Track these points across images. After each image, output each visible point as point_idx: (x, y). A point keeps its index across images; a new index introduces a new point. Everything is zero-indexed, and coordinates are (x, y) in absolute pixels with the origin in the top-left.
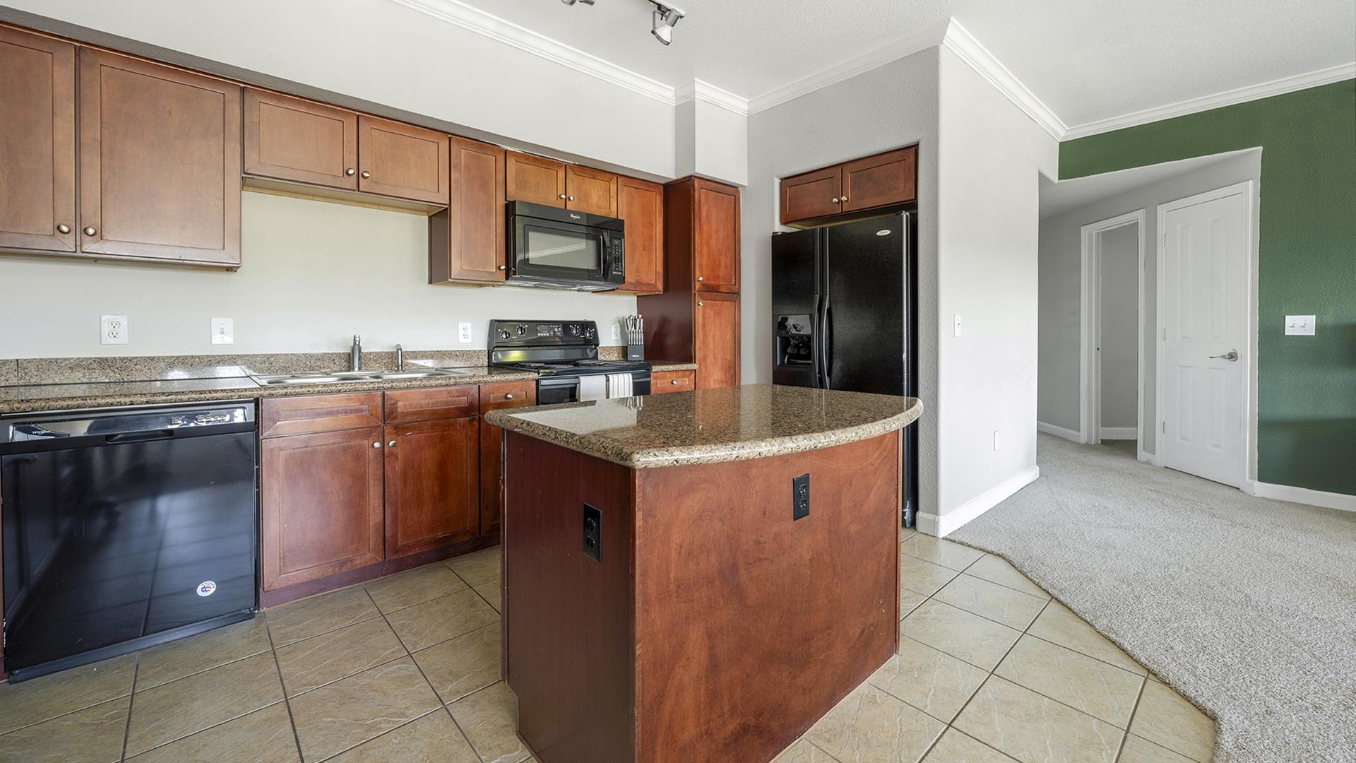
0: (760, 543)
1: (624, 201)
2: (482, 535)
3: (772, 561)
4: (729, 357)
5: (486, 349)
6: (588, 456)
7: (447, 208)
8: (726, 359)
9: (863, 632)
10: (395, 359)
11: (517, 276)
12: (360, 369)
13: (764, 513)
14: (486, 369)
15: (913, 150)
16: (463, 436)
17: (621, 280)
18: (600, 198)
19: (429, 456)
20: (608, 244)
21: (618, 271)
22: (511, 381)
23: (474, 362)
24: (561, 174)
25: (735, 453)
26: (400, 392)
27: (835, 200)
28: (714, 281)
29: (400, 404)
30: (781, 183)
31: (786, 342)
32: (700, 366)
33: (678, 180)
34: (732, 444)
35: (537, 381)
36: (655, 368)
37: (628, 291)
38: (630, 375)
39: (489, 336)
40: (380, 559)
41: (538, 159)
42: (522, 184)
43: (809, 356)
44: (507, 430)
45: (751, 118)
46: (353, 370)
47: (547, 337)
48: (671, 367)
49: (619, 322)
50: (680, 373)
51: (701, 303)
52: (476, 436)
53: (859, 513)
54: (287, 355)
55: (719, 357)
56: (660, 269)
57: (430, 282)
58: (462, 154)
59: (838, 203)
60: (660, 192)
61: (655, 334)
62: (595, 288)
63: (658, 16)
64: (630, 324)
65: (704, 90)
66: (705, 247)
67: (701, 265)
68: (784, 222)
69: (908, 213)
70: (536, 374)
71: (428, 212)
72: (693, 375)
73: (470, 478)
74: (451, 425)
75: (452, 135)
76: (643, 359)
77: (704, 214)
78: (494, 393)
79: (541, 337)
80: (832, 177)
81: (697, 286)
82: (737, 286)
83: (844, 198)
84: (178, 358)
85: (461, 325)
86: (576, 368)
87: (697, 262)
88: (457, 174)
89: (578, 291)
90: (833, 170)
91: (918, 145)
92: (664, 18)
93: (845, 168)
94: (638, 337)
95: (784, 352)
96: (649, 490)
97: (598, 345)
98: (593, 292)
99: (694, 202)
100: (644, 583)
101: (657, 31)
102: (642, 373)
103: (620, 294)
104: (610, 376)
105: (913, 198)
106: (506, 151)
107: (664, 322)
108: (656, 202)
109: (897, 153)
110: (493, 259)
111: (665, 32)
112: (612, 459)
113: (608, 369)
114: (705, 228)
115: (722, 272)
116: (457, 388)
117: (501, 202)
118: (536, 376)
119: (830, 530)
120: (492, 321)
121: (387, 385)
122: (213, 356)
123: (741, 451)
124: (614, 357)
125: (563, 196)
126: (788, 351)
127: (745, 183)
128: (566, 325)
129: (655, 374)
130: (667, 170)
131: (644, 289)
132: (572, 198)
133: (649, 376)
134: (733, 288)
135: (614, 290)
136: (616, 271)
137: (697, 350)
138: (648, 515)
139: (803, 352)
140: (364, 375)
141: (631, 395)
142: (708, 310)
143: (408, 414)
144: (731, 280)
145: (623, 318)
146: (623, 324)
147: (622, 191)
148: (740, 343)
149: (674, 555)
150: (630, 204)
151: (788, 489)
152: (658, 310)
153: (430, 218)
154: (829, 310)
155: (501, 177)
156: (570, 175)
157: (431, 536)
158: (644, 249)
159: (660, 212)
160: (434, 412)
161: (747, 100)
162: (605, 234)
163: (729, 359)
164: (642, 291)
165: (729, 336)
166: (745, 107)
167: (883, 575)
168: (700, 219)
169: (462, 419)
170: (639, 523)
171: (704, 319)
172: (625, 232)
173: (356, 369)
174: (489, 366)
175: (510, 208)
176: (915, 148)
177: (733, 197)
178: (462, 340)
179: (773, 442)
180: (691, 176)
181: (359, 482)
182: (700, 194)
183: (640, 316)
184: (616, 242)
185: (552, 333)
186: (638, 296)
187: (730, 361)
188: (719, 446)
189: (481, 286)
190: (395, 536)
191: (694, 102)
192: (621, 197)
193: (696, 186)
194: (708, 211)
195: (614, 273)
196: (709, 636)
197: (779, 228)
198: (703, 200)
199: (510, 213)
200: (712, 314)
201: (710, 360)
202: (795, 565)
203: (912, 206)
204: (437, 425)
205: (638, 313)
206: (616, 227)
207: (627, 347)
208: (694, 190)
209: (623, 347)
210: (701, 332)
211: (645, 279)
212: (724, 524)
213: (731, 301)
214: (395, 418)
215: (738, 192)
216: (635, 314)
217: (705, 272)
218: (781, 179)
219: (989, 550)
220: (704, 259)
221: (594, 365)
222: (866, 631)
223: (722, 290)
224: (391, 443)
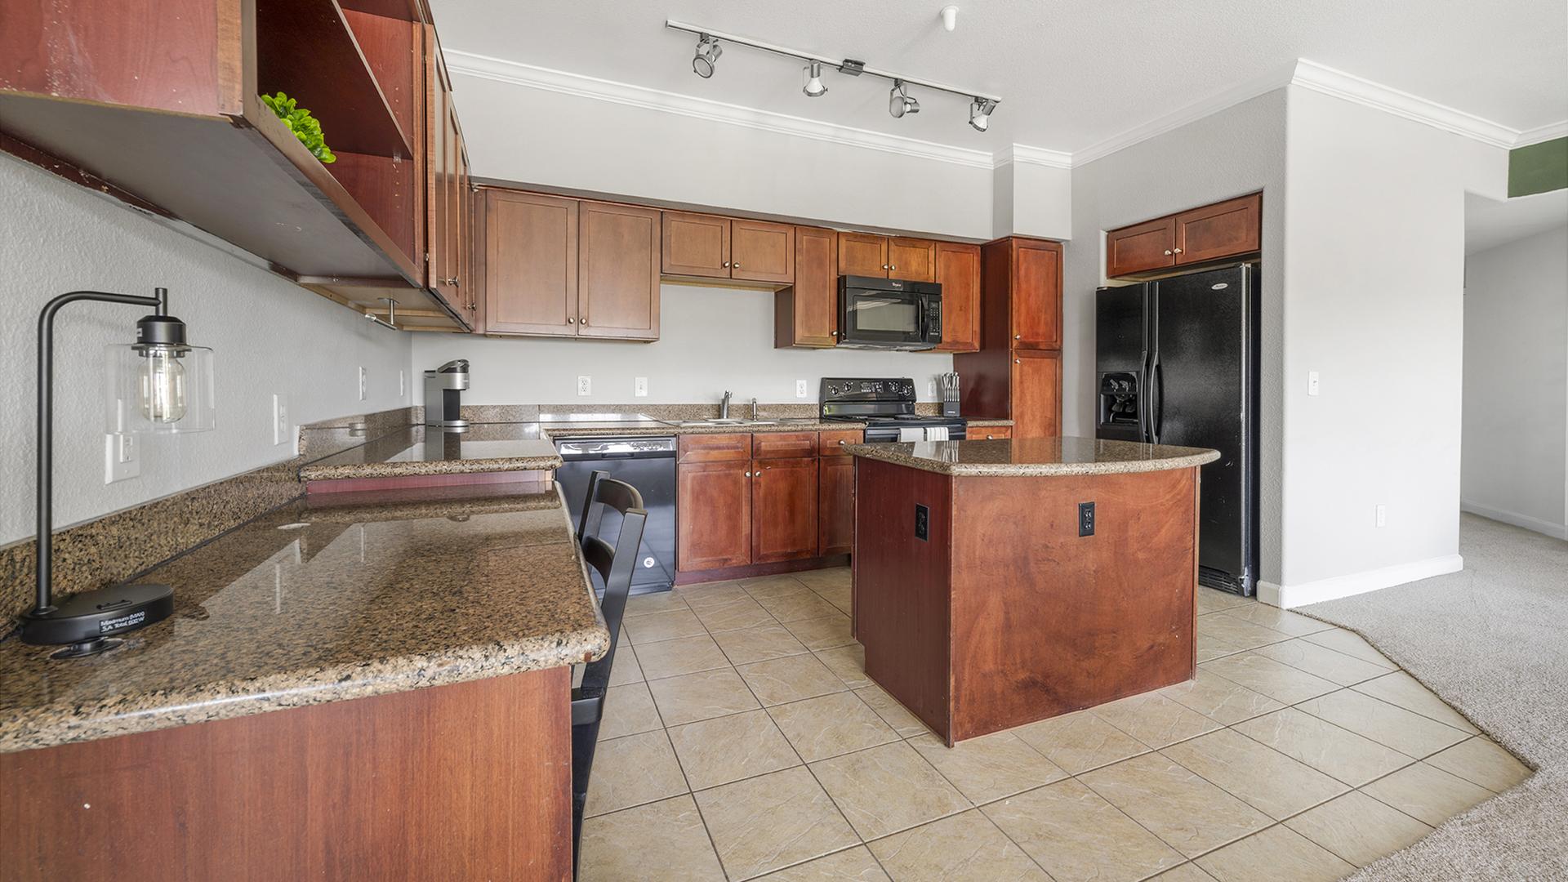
0: (1047, 547)
1: (942, 266)
2: (820, 555)
3: (1058, 563)
4: (1049, 414)
5: (817, 402)
6: (920, 470)
7: (791, 287)
8: (1046, 417)
9: (1152, 647)
10: (749, 410)
11: (847, 340)
12: (727, 417)
13: (1052, 525)
14: (818, 420)
15: (1255, 200)
16: (807, 473)
17: (939, 340)
18: (919, 265)
19: (782, 487)
20: (926, 306)
21: (936, 332)
22: (843, 430)
23: (808, 414)
24: (884, 247)
25: (1022, 471)
26: (762, 434)
27: (1168, 252)
28: (1032, 338)
29: (763, 444)
30: (1108, 236)
31: (1111, 401)
32: (1017, 423)
33: (995, 241)
34: (1020, 465)
35: (864, 430)
36: (970, 424)
37: (944, 350)
38: (947, 429)
39: (821, 391)
40: (749, 563)
41: (864, 237)
42: (851, 260)
43: (1135, 415)
44: (858, 457)
45: (1074, 170)
46: (723, 418)
47: (868, 393)
48: (986, 423)
49: (935, 379)
50: (996, 429)
51: (1018, 361)
52: (816, 473)
53: (1148, 544)
54: (679, 405)
55: (1038, 415)
56: (977, 327)
57: (776, 347)
58: (804, 239)
59: (1172, 255)
60: (977, 253)
61: (971, 392)
62: (911, 348)
63: (976, 106)
64: (946, 381)
65: (1022, 152)
66: (1023, 305)
67: (1019, 323)
68: (1112, 274)
69: (1249, 265)
70: (864, 425)
71: (774, 289)
72: (1009, 431)
73: (812, 508)
74: (798, 463)
75: (796, 226)
76: (958, 415)
77: (1022, 272)
78: (829, 439)
79: (864, 393)
80: (1165, 228)
81: (1015, 344)
82: (1058, 342)
83: (1177, 250)
84: (617, 406)
85: (799, 382)
86: (896, 421)
87: (1014, 320)
88: (801, 258)
89: (897, 350)
90: (1167, 220)
91: (1262, 192)
92: (982, 108)
93: (1179, 219)
94: (953, 394)
95: (1109, 410)
96: (961, 493)
97: (914, 401)
98: (910, 351)
99: (1012, 262)
100: (957, 553)
101: (974, 121)
102: (959, 427)
103: (935, 353)
104: (928, 429)
105: (1257, 248)
106: (838, 233)
107: (981, 379)
108: (974, 262)
109: (1240, 201)
110: (827, 326)
111: (982, 122)
112: (938, 470)
113: (925, 423)
114: (1024, 286)
115: (1042, 329)
116: (803, 433)
117: (834, 276)
118: (863, 426)
119: (1115, 552)
120: (823, 379)
121: (755, 429)
122: (637, 405)
123: (1027, 470)
124: (930, 413)
125: (886, 267)
126: (1113, 409)
127: (1069, 238)
128: (885, 383)
129: (970, 429)
130: (985, 232)
131: (961, 347)
132: (893, 268)
133: (965, 431)
134: (1054, 344)
135: (931, 349)
136: (933, 332)
137: (1013, 407)
138: (961, 509)
139: (1128, 410)
140: (731, 421)
141: (947, 439)
142: (1026, 368)
143: (768, 452)
144: (1051, 337)
145: (939, 376)
146: (939, 381)
147: (940, 256)
148: (1061, 401)
149: (979, 540)
150: (947, 267)
151: (1075, 513)
152: (974, 368)
153: (776, 293)
154: (1158, 367)
155: (834, 256)
156: (893, 247)
157: (783, 550)
158: (961, 310)
159: (977, 273)
160: (786, 452)
161: (1071, 154)
162: (924, 300)
163: (1049, 416)
164: (958, 350)
165: (1049, 393)
166: (1069, 161)
167: (1176, 604)
168: (1018, 278)
169: (806, 459)
170: (954, 513)
171: (1021, 377)
172: (943, 295)
173: (725, 417)
174: (821, 418)
175: (841, 282)
176: (1259, 194)
177: (1055, 253)
178: (799, 395)
179: (1052, 466)
180: (1009, 237)
181: (735, 501)
182: (1016, 252)
183: (957, 374)
184: (934, 305)
185: (874, 390)
186: (954, 354)
187: (1050, 419)
188: (1010, 465)
189: (814, 349)
190: (758, 545)
191: (1013, 165)
192: (939, 261)
193: (1014, 246)
194: (1027, 269)
195: (932, 334)
196: (1005, 604)
197: (1105, 282)
198: (1021, 258)
199: (842, 286)
200: (1031, 371)
201: (1028, 417)
202: (1080, 571)
203: (1254, 256)
204: (788, 462)
205: (954, 371)
206: (934, 291)
207: (943, 404)
208: (1012, 250)
209: (939, 404)
210: (1018, 390)
211: (961, 338)
212: (1017, 527)
213: (1052, 358)
214: (760, 455)
215: (1061, 247)
216: (951, 371)
217: (1023, 329)
218: (1108, 232)
219: (1342, 625)
220: (1022, 319)
221: (912, 419)
222: (1155, 648)
223: (1041, 347)
224: (757, 474)
